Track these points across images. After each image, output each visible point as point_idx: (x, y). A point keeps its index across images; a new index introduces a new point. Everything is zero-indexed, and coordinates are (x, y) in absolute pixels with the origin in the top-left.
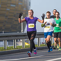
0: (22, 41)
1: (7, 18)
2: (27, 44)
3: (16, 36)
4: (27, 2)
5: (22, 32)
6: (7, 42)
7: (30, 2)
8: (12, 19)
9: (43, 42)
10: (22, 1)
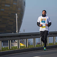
0: (17, 41)
1: (2, 18)
2: (22, 45)
3: (11, 37)
4: (21, 2)
5: (17, 33)
6: (2, 43)
7: (25, 2)
8: (7, 19)
9: (38, 42)
10: (17, 1)
